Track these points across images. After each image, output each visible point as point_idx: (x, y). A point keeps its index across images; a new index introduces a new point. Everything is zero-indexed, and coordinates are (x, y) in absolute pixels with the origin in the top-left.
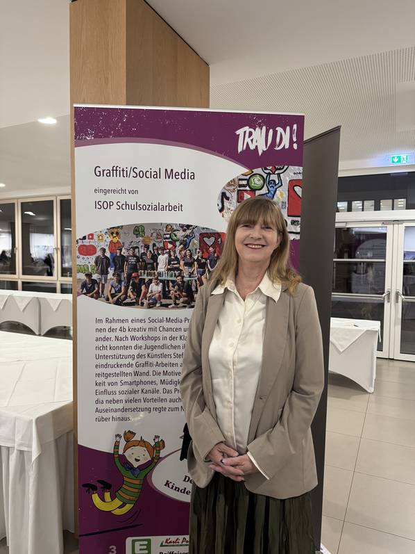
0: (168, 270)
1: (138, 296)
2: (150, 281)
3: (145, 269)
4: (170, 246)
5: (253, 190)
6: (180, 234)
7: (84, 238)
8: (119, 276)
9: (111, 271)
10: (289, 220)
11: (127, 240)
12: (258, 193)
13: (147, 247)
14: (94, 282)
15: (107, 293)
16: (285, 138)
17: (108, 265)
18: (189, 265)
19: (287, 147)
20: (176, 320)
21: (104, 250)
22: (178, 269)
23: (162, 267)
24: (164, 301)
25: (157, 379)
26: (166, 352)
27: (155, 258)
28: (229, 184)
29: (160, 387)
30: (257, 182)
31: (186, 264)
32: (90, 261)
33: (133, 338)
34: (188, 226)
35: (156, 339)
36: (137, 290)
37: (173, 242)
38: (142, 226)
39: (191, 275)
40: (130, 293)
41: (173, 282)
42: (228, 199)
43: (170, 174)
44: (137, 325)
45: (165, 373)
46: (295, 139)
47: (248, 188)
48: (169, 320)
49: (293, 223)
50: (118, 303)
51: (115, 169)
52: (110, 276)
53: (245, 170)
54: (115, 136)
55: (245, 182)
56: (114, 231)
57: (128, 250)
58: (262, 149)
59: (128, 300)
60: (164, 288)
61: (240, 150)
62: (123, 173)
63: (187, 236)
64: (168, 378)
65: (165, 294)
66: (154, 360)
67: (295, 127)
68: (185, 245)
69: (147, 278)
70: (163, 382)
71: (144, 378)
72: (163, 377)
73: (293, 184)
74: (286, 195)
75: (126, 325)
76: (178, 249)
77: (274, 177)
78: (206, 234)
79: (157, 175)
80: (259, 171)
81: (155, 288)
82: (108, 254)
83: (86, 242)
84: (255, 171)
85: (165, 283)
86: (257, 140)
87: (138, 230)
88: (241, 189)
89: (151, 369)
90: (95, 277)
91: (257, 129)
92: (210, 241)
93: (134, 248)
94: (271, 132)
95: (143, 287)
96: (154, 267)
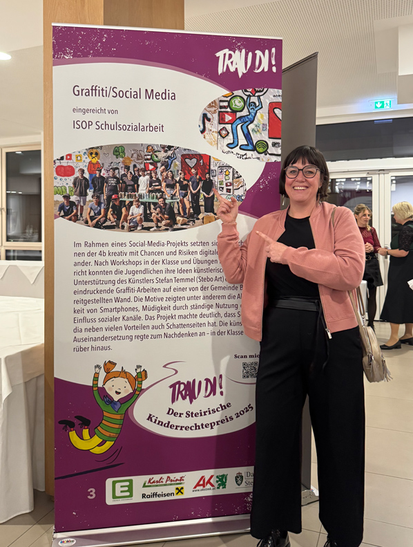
0: (150, 191)
1: (119, 219)
2: (131, 203)
3: (126, 190)
4: (151, 167)
6: (162, 155)
7: (62, 158)
8: (98, 197)
9: (90, 193)
10: (270, 142)
11: (107, 161)
12: (239, 115)
13: (128, 168)
14: (72, 204)
15: (86, 215)
16: (264, 61)
17: (87, 187)
18: (171, 186)
19: (266, 70)
20: (158, 244)
21: (83, 171)
22: (159, 191)
23: (143, 189)
24: (146, 224)
25: (139, 305)
26: (148, 276)
27: (135, 179)
28: (210, 106)
29: (142, 314)
30: (237, 103)
31: (168, 186)
32: (69, 181)
33: (113, 263)
34: (170, 147)
35: (137, 263)
36: (117, 213)
37: (154, 164)
38: (122, 146)
39: (173, 196)
40: (110, 215)
42: (209, 120)
43: (150, 94)
44: (118, 249)
45: (148, 299)
46: (273, 63)
47: (229, 110)
48: (150, 244)
49: (274, 144)
50: (97, 226)
51: (94, 89)
52: (89, 198)
53: (226, 92)
54: (94, 55)
55: (226, 104)
56: (93, 152)
58: (242, 71)
59: (108, 223)
60: (145, 210)
61: (220, 71)
62: (103, 92)
63: (168, 157)
64: (151, 304)
65: (147, 217)
66: (136, 286)
67: (273, 50)
68: (167, 166)
69: (128, 201)
70: (144, 308)
71: (125, 305)
72: (145, 303)
73: (273, 106)
74: (266, 117)
75: (106, 249)
76: (159, 171)
77: (254, 99)
78: (187, 156)
79: (136, 95)
80: (239, 92)
81: (136, 211)
82: (87, 175)
83: (64, 163)
84: (236, 93)
85: (146, 206)
86: (237, 62)
87: (118, 150)
88: (222, 110)
89: (132, 295)
90: (73, 198)
91: (237, 52)
92: (192, 163)
93: (114, 169)
94: (250, 54)
95: (124, 210)
96: (135, 189)
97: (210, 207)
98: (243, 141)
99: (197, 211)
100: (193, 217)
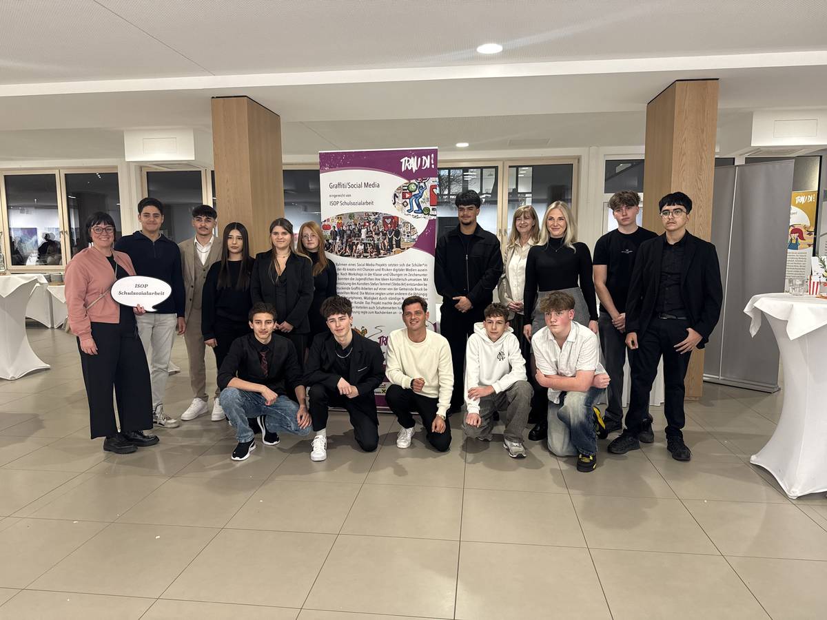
0: (367, 237)
1: (352, 252)
2: (358, 243)
3: (355, 237)
5: (411, 192)
6: (372, 217)
7: (325, 221)
8: (342, 241)
9: (338, 238)
10: (431, 208)
12: (413, 193)
13: (356, 225)
14: (330, 244)
15: (336, 250)
16: (427, 162)
17: (336, 235)
18: (378, 234)
19: (428, 167)
20: (372, 265)
21: (334, 227)
22: (371, 237)
23: (363, 236)
24: (365, 254)
25: (363, 296)
26: (366, 282)
27: (360, 231)
28: (398, 189)
29: (364, 301)
30: (413, 187)
31: (376, 234)
32: (328, 233)
33: (350, 274)
34: (376, 213)
35: (361, 275)
36: (351, 249)
38: (353, 213)
39: (378, 240)
40: (347, 250)
41: (369, 244)
42: (397, 197)
43: (367, 185)
44: (352, 267)
45: (366, 293)
46: (433, 162)
48: (367, 265)
49: (433, 209)
50: (342, 255)
51: (339, 184)
52: (338, 241)
53: (406, 181)
54: (339, 167)
55: (406, 188)
56: (339, 217)
57: (346, 227)
58: (415, 169)
59: (347, 254)
60: (365, 247)
61: (403, 170)
62: (343, 186)
63: (376, 219)
64: (368, 296)
65: (365, 251)
66: (360, 286)
67: (433, 155)
68: (375, 223)
69: (356, 242)
70: (365, 298)
71: (356, 296)
72: (365, 295)
73: (433, 187)
74: (429, 194)
75: (346, 267)
76: (371, 226)
77: (422, 184)
78: (386, 217)
79: (360, 186)
80: (414, 181)
81: (361, 247)
82: (336, 229)
83: (326, 223)
84: (412, 181)
85: (365, 244)
86: (412, 164)
87: (351, 216)
88: (405, 191)
89: (359, 291)
90: (330, 241)
91: (412, 158)
92: (388, 221)
93: (349, 226)
94: (419, 159)
95: (354, 247)
96: (360, 236)
97: (398, 246)
98: (416, 208)
99: (392, 248)
100: (389, 251)
